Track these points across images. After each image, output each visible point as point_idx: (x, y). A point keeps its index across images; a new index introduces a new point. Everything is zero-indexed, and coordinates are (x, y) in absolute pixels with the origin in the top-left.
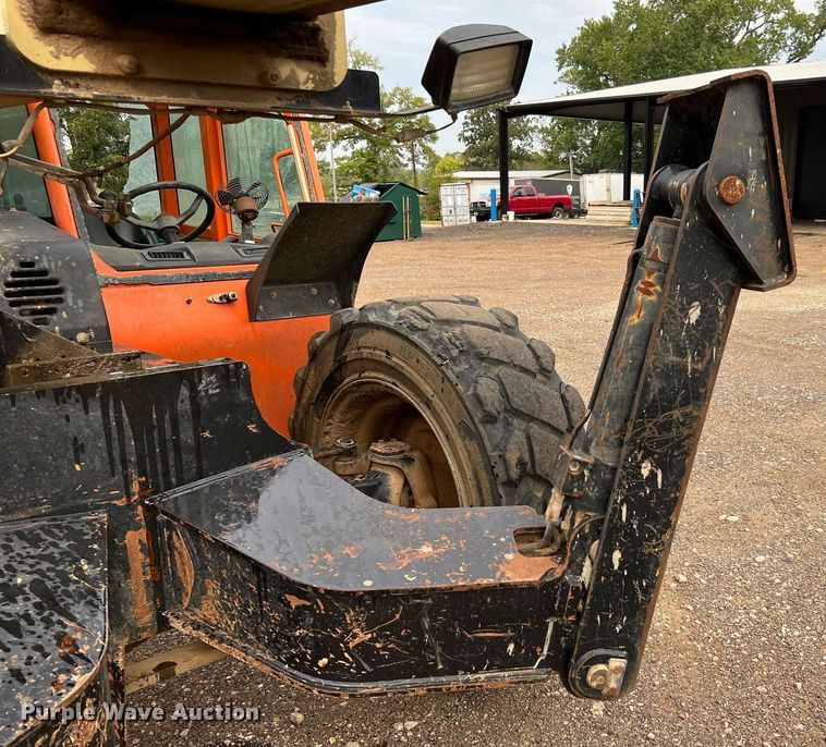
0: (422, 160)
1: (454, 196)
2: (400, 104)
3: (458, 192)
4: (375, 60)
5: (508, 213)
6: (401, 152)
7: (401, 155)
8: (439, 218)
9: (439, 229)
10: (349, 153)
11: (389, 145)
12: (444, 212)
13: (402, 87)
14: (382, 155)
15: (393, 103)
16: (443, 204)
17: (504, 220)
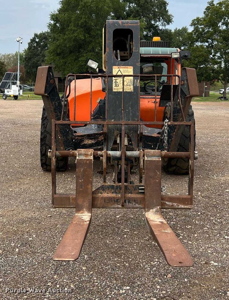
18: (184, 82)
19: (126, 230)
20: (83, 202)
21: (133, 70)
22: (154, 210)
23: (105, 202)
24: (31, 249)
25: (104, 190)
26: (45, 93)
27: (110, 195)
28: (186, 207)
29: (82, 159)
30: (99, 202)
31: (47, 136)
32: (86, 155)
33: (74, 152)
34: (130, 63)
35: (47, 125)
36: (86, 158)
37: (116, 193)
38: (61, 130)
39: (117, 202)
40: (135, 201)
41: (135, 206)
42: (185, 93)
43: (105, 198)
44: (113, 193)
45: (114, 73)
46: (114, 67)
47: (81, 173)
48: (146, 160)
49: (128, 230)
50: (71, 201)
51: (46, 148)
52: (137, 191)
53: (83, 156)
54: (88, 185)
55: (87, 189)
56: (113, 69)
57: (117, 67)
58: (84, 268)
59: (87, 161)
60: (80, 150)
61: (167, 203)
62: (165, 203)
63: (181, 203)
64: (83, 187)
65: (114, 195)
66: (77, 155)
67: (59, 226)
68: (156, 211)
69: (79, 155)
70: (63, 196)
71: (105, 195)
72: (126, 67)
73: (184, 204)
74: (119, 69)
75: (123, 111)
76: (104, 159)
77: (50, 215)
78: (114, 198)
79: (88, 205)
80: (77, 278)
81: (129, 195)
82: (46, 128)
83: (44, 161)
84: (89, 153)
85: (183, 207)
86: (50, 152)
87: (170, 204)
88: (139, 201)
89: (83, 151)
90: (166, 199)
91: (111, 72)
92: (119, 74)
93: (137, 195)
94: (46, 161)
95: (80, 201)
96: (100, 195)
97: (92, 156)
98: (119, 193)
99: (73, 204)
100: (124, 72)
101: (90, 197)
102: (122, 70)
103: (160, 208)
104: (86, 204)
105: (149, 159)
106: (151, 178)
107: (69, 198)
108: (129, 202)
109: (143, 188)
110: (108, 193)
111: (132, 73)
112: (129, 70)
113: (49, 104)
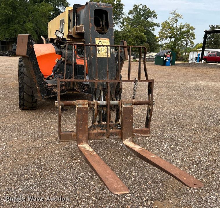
0: (189, 45)
1: (193, 55)
2: (186, 28)
3: (195, 54)
4: (181, 16)
5: (202, 60)
6: (184, 42)
7: (184, 43)
8: (188, 61)
9: (187, 63)
10: (169, 42)
11: (181, 40)
12: (189, 59)
13: (187, 24)
14: (178, 42)
15: (184, 28)
16: (190, 57)
17: (201, 62)
18: (122, 50)
19: (102, 151)
20: (83, 137)
21: (110, 41)
22: (128, 139)
23: (96, 135)
24: (47, 172)
25: (95, 128)
26: (27, 55)
27: (99, 131)
28: (146, 136)
29: (81, 108)
30: (92, 136)
31: (24, 86)
32: (83, 104)
33: (74, 103)
34: (107, 36)
35: (24, 78)
36: (83, 107)
37: (103, 129)
38: (38, 82)
39: (104, 135)
40: (115, 134)
41: (115, 137)
42: (122, 58)
43: (96, 133)
44: (101, 129)
45: (97, 43)
46: (96, 38)
47: (80, 117)
48: (124, 107)
49: (103, 151)
50: (73, 137)
51: (24, 94)
52: (116, 127)
53: (81, 105)
54: (85, 125)
55: (85, 128)
56: (96, 40)
57: (98, 38)
58: (93, 183)
59: (84, 109)
60: (78, 101)
61: (135, 134)
62: (134, 134)
63: (143, 134)
64: (82, 127)
65: (101, 131)
66: (77, 105)
67: (57, 151)
68: (129, 140)
69: (79, 104)
70: (67, 133)
71: (96, 131)
72: (105, 39)
73: (145, 134)
74: (99, 40)
75: (108, 72)
76: (95, 107)
77: (46, 144)
78: (102, 133)
79: (86, 139)
80: (93, 191)
81: (111, 130)
82: (22, 80)
83: (22, 103)
84: (85, 103)
85: (144, 136)
86: (57, 102)
87: (137, 134)
88: (118, 134)
89: (80, 101)
90: (135, 131)
91: (95, 42)
92: (100, 44)
93: (116, 130)
94: (24, 103)
95: (80, 137)
96: (92, 131)
97: (87, 105)
98: (105, 129)
99: (74, 138)
100: (103, 43)
101: (87, 134)
102: (102, 41)
103: (132, 138)
104: (84, 138)
105: (126, 106)
106: (127, 118)
107: (71, 135)
108: (111, 135)
109: (121, 125)
110: (97, 130)
111: (109, 44)
112: (107, 42)
113: (29, 63)
